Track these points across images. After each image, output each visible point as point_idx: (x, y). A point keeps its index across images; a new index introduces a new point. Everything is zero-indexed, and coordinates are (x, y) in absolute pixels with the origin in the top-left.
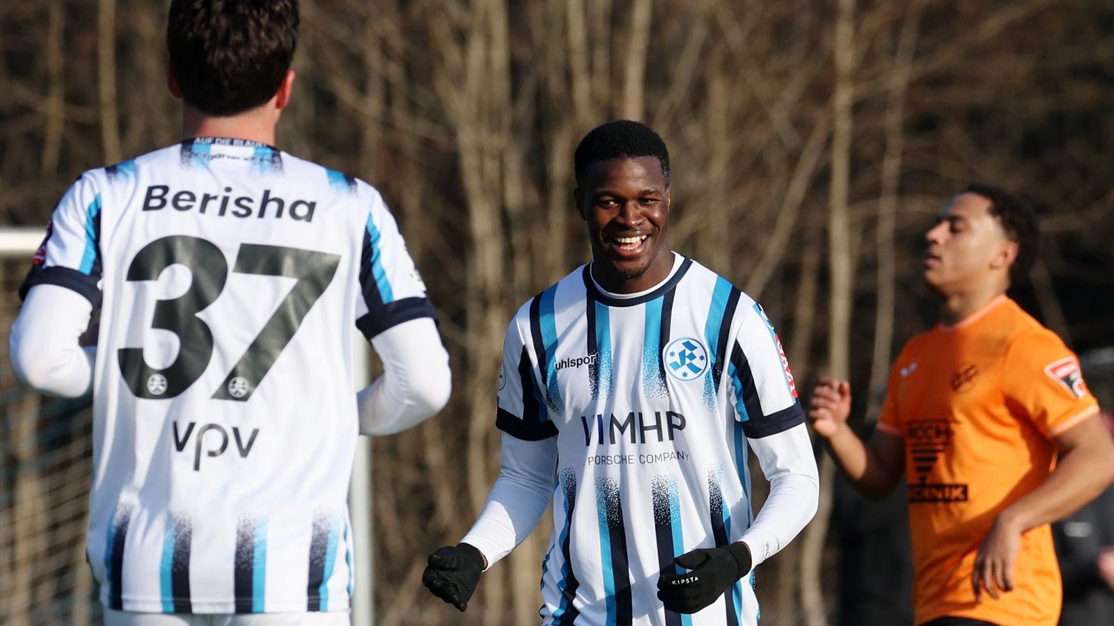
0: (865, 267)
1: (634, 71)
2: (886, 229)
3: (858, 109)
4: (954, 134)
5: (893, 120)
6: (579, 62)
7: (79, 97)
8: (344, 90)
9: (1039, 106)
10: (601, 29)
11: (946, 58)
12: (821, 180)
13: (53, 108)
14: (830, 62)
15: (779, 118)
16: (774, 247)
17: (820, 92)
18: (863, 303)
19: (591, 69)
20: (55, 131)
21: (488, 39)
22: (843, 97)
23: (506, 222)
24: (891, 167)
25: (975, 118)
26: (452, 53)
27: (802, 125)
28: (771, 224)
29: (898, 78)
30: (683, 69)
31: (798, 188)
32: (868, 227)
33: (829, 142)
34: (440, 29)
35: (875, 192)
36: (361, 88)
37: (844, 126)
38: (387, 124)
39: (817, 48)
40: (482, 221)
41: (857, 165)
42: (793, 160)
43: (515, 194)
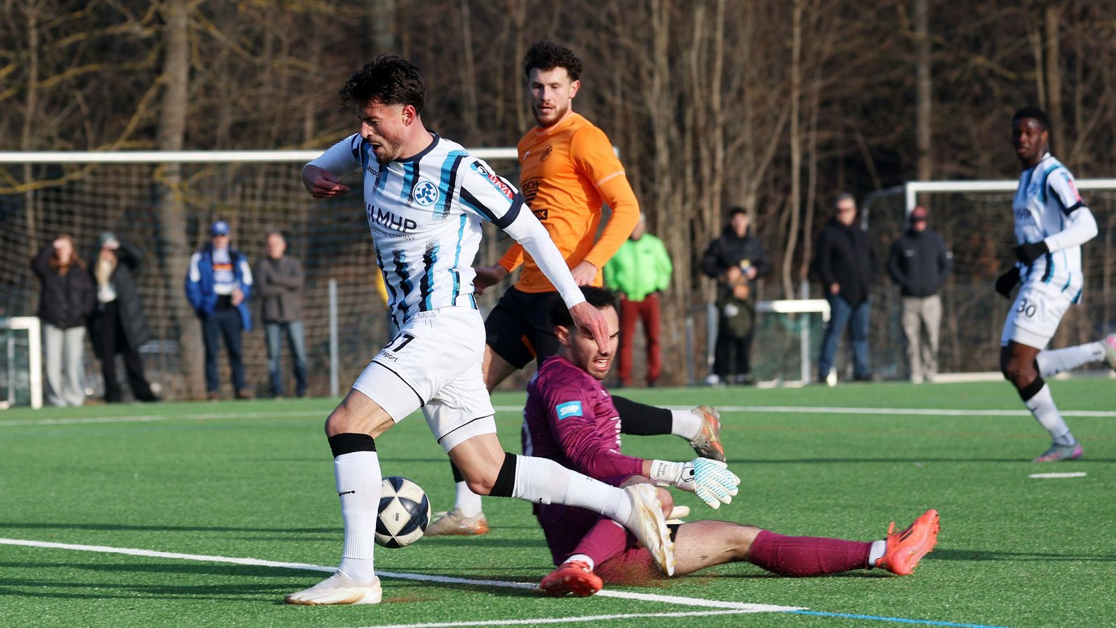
0: (805, 157)
1: (716, 85)
2: (812, 144)
3: (801, 98)
4: (836, 108)
5: (814, 102)
6: (695, 82)
7: (509, 100)
8: (607, 95)
9: (867, 96)
10: (703, 69)
11: (833, 79)
12: (787, 126)
13: (499, 103)
14: (790, 82)
15: (771, 102)
16: (771, 151)
17: (786, 93)
18: (804, 172)
19: (700, 85)
20: (500, 113)
21: (662, 75)
22: (795, 94)
23: (670, 143)
24: (814, 119)
25: (844, 101)
26: (647, 81)
27: (780, 105)
28: (768, 142)
29: (817, 85)
30: (735, 83)
31: (779, 128)
32: (805, 143)
33: (790, 113)
34: (644, 72)
35: (808, 129)
36: (614, 93)
37: (796, 105)
38: (624, 108)
39: (784, 77)
40: (660, 142)
41: (801, 118)
42: (776, 119)
43: (674, 132)
